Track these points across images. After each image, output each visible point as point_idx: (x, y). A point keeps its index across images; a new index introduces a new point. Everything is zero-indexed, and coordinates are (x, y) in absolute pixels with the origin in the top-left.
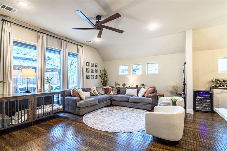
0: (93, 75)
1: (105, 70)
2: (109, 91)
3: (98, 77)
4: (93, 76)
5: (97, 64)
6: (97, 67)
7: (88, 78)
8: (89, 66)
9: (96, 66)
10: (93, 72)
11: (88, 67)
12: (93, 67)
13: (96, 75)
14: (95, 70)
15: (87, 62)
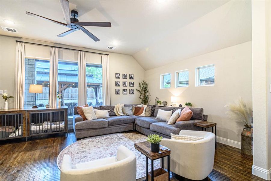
0: (127, 90)
1: (145, 82)
2: (139, 111)
3: (135, 92)
4: (125, 91)
5: (132, 75)
6: (133, 79)
7: (118, 93)
8: (119, 78)
9: (131, 78)
10: (126, 85)
11: (118, 80)
12: (126, 78)
13: (131, 90)
14: (130, 82)
15: (116, 74)
